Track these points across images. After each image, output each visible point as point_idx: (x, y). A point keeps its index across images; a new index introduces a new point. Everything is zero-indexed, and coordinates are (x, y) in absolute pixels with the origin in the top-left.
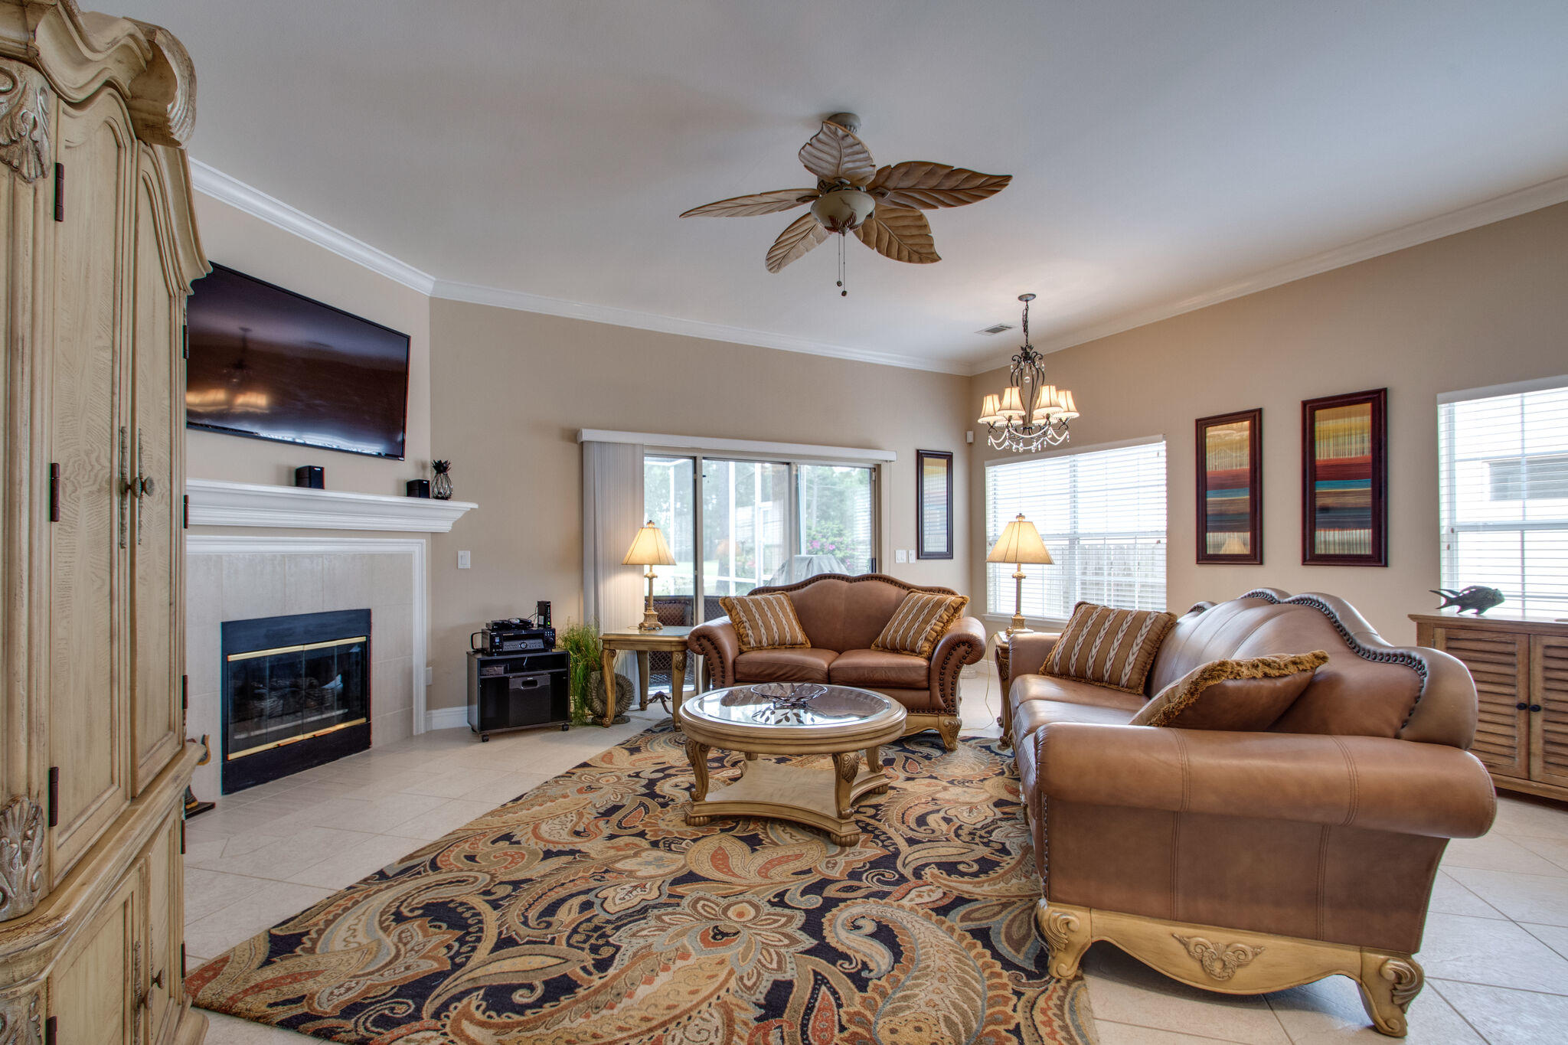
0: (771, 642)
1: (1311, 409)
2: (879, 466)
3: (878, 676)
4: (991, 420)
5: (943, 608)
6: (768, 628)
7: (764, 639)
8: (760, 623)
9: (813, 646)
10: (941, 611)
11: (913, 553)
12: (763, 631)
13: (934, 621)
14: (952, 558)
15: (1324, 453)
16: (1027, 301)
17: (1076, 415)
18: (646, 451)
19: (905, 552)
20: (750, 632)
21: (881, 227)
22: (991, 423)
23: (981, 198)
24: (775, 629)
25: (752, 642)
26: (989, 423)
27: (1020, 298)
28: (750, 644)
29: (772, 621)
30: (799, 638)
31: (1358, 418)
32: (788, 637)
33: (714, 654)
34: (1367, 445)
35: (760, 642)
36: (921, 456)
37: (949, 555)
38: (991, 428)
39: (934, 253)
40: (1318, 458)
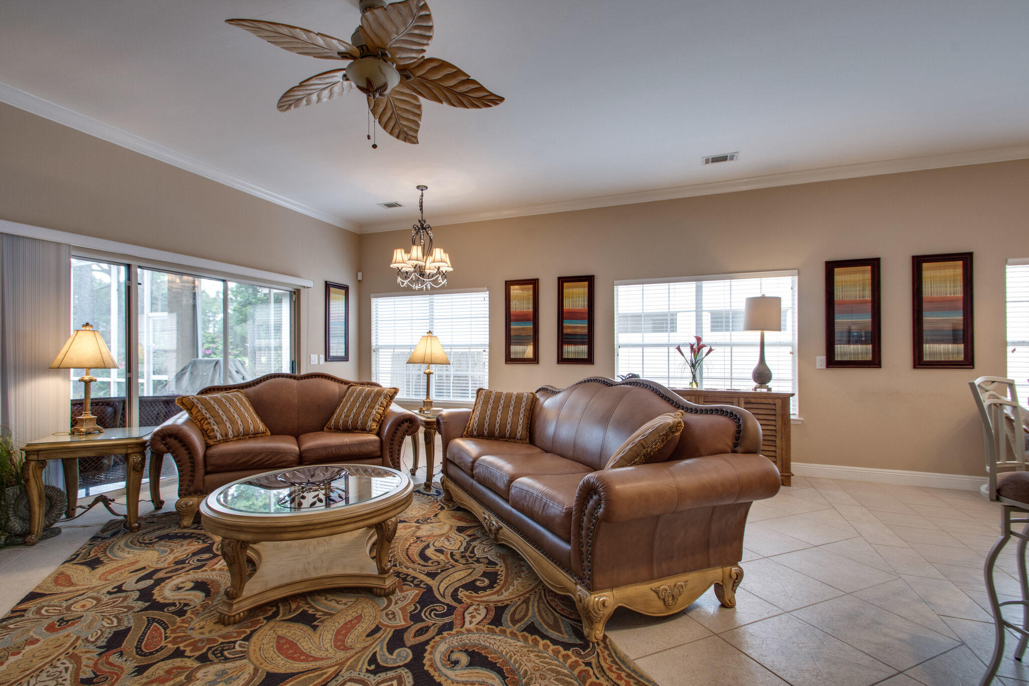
0: (236, 434)
1: (562, 281)
2: (299, 290)
3: (344, 451)
4: (400, 266)
5: (382, 397)
6: (233, 422)
7: (230, 432)
8: (225, 418)
9: (272, 434)
10: (381, 399)
11: (322, 357)
12: (228, 424)
13: (377, 407)
14: (348, 360)
15: (568, 305)
16: (422, 190)
17: (452, 269)
18: (73, 253)
19: (317, 356)
20: (216, 427)
21: (389, 104)
22: (400, 268)
23: (477, 107)
24: (240, 422)
25: (219, 436)
26: (398, 268)
27: (418, 187)
28: (216, 437)
29: (236, 416)
30: (261, 428)
31: (582, 289)
32: (252, 428)
33: (183, 452)
34: (586, 303)
35: (226, 435)
36: (328, 286)
37: (345, 358)
38: (399, 271)
39: (416, 137)
40: (564, 308)
